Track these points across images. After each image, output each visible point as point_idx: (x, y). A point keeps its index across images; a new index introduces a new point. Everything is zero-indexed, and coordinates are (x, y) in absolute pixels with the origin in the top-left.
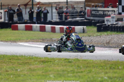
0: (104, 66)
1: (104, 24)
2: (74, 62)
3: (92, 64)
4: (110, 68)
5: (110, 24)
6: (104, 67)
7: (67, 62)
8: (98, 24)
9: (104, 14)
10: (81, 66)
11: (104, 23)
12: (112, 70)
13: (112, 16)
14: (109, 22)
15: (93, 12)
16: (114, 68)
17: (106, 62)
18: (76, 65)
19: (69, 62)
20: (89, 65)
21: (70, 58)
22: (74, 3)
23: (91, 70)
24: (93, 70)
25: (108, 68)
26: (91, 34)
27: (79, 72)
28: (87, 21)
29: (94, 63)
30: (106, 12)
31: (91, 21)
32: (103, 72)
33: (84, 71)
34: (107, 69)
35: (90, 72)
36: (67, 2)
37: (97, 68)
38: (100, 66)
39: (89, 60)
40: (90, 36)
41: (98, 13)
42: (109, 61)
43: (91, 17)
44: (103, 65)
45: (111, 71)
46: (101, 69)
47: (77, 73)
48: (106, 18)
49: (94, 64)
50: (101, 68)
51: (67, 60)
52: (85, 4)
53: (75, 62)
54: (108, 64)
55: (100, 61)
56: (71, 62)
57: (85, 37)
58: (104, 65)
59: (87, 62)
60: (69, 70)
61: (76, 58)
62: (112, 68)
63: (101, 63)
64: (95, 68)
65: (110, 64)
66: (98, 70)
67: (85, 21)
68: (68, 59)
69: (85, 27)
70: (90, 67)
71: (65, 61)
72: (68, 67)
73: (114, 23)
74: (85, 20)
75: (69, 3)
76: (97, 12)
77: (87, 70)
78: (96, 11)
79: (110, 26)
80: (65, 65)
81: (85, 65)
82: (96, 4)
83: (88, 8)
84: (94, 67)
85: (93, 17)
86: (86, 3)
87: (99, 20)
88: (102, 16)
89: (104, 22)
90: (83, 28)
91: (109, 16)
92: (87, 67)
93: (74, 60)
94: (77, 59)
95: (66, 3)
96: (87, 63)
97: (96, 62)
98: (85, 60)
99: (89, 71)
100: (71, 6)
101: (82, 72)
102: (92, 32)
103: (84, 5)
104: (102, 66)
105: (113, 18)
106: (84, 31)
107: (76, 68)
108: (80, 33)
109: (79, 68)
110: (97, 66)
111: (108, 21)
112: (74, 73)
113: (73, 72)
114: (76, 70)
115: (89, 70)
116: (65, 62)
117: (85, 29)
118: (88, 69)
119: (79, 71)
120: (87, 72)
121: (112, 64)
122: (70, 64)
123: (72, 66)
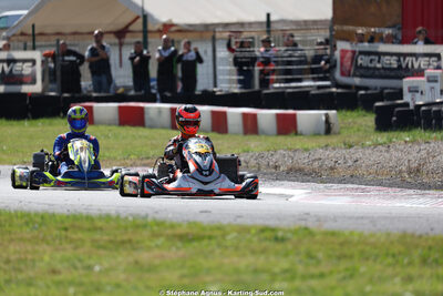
0: (400, 253)
2: (295, 239)
3: (361, 247)
4: (424, 261)
5: (421, 103)
6: (400, 258)
7: (270, 240)
8: (378, 104)
9: (400, 67)
10: (320, 255)
11: (401, 98)
12: (431, 267)
13: (429, 72)
14: (418, 95)
15: (363, 61)
16: (436, 261)
17: (408, 240)
18: (303, 249)
19: (276, 239)
20: (346, 251)
21: (281, 226)
22: (294, 27)
23: (354, 269)
24: (363, 269)
25: (417, 261)
26: (353, 140)
27: (312, 276)
28: (339, 91)
29: (366, 244)
30: (408, 59)
31: (354, 91)
32: (397, 275)
33: (331, 273)
34: (410, 264)
35: (352, 276)
36: (269, 22)
37: (374, 261)
38: (387, 255)
39: (347, 232)
40: (351, 147)
41: (379, 62)
42: (420, 236)
43: (355, 75)
44: (396, 251)
45: (428, 271)
46: (389, 265)
47: (304, 277)
48: (407, 82)
49: (368, 248)
50: (390, 260)
51: (267, 234)
52: (331, 30)
53: (299, 241)
54: (417, 246)
55: (388, 235)
56: (283, 240)
57: (334, 149)
58: (402, 249)
59: (341, 240)
60: (277, 270)
61: (303, 224)
62: (429, 261)
63: (392, 243)
64: (370, 263)
65: (423, 248)
66: (378, 267)
67: (332, 93)
68: (273, 230)
69: (332, 113)
70: (351, 257)
71: (263, 235)
72: (272, 259)
73: (438, 101)
74: (334, 90)
75: (273, 26)
76: (376, 58)
77: (341, 268)
78: (373, 57)
79: (423, 108)
80: (264, 251)
81: (332, 249)
82: (373, 30)
83: (342, 45)
84: (367, 259)
85: (362, 76)
86: (336, 27)
87: (383, 89)
88: (393, 74)
89: (400, 94)
90: (327, 115)
91: (420, 73)
92: (339, 258)
93: (295, 232)
94: (306, 229)
95: (265, 28)
96: (342, 244)
97: (372, 240)
98: (333, 234)
99: (348, 273)
101: (322, 276)
102: (358, 130)
103: (328, 33)
104: (394, 256)
105: (432, 80)
106: (328, 129)
107: (301, 261)
108: (317, 134)
109: (311, 262)
111: (413, 90)
112: (293, 278)
113: (289, 274)
114: (300, 269)
115: (347, 269)
116: (260, 241)
117: (332, 120)
118: (343, 265)
119: (313, 270)
120: (340, 276)
121: (430, 248)
122: (279, 247)
123: (286, 255)
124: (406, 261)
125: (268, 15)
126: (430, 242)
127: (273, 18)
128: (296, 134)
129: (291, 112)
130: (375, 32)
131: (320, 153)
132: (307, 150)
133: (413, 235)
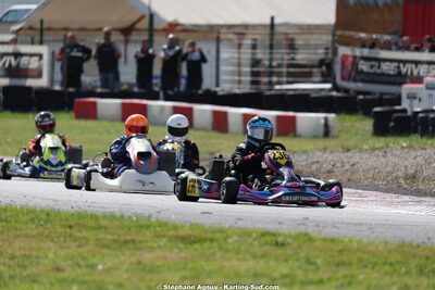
0: (398, 262)
1: (398, 108)
2: (295, 244)
3: (359, 255)
4: (421, 271)
5: (419, 109)
6: (397, 267)
7: (271, 244)
8: (377, 109)
9: (399, 73)
10: (319, 262)
11: (400, 104)
12: (428, 277)
13: (427, 80)
14: (416, 102)
15: (364, 66)
16: (433, 272)
17: (406, 248)
18: (302, 255)
19: (277, 244)
20: (345, 258)
21: (281, 231)
22: (297, 31)
23: (352, 276)
24: (361, 277)
25: (414, 271)
26: (351, 143)
27: (312, 283)
28: (340, 94)
29: (365, 252)
30: (409, 66)
32: (394, 284)
33: (329, 279)
34: (408, 273)
35: (350, 284)
36: (272, 25)
37: (373, 268)
38: (385, 263)
39: (346, 240)
40: (348, 150)
41: (379, 67)
42: (418, 246)
43: (355, 80)
44: (394, 260)
45: (424, 281)
46: (387, 274)
47: (303, 283)
48: (407, 88)
49: (365, 256)
50: (387, 268)
51: (268, 238)
52: (334, 35)
53: (299, 247)
54: (414, 256)
55: (386, 243)
56: (283, 245)
57: (332, 152)
58: (399, 258)
59: (340, 247)
60: (276, 275)
61: (302, 229)
62: (427, 271)
63: (390, 251)
64: (368, 270)
65: (421, 258)
66: (375, 275)
67: (332, 97)
68: (274, 235)
69: (332, 116)
70: (350, 264)
71: (263, 240)
72: (272, 263)
74: (334, 93)
75: (277, 29)
76: (376, 64)
77: (339, 275)
78: (373, 63)
79: (421, 115)
80: (264, 256)
81: (331, 256)
82: (374, 36)
83: (343, 50)
84: (366, 266)
86: (338, 33)
87: (383, 94)
88: (392, 80)
89: (398, 100)
90: (326, 119)
91: (418, 80)
92: (338, 265)
93: (295, 237)
94: (306, 234)
95: (268, 31)
96: (340, 251)
97: (371, 248)
98: (333, 241)
99: (346, 281)
100: (288, 39)
101: (321, 282)
102: (356, 134)
103: (330, 38)
104: (391, 264)
105: (431, 87)
106: (327, 131)
107: (300, 267)
108: (315, 137)
109: (310, 267)
110: (375, 265)
111: (412, 97)
112: (292, 284)
113: (289, 279)
114: (300, 274)
115: (345, 277)
116: (261, 245)
117: (331, 123)
118: (343, 271)
119: (312, 276)
120: (339, 283)
121: (427, 258)
122: (279, 251)
123: (286, 260)
124: (403, 270)
125: (272, 19)
126: (427, 253)
127: (277, 21)
128: (295, 135)
129: (291, 114)
130: (376, 39)
131: (318, 156)
132: (305, 152)
133: (410, 245)
